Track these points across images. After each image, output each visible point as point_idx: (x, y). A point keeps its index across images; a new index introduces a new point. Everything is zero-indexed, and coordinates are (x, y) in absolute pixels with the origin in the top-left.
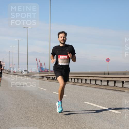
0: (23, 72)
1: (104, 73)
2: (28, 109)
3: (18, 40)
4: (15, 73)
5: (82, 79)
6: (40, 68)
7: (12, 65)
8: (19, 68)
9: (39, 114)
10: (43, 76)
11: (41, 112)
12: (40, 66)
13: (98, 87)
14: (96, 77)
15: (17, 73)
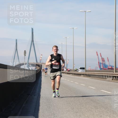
0: (78, 70)
3: (73, 28)
6: (102, 65)
8: (74, 65)
10: (106, 75)
12: (102, 62)
15: (72, 71)
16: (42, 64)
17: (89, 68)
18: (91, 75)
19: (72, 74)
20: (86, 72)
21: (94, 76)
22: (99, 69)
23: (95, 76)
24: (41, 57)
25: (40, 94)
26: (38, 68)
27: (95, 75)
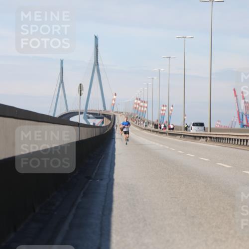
3: (185, 37)
4: (170, 129)
6: (244, 117)
7: (165, 108)
8: (185, 117)
12: (244, 112)
15: (181, 130)
16: (115, 114)
17: (217, 123)
18: (221, 138)
19: (179, 137)
20: (210, 131)
21: (228, 140)
23: (231, 141)
24: (115, 100)
25: (113, 176)
26: (107, 122)
27: (230, 139)
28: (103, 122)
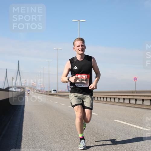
1: (132, 92)
2: (60, 126)
5: (110, 98)
9: (71, 132)
11: (73, 130)
13: (127, 105)
14: (124, 96)
15: (48, 92)
16: (25, 87)
19: (47, 95)
20: (58, 93)
22: (67, 91)
24: (25, 82)
26: (22, 90)
27: (64, 95)
28: (21, 90)
